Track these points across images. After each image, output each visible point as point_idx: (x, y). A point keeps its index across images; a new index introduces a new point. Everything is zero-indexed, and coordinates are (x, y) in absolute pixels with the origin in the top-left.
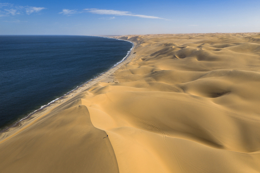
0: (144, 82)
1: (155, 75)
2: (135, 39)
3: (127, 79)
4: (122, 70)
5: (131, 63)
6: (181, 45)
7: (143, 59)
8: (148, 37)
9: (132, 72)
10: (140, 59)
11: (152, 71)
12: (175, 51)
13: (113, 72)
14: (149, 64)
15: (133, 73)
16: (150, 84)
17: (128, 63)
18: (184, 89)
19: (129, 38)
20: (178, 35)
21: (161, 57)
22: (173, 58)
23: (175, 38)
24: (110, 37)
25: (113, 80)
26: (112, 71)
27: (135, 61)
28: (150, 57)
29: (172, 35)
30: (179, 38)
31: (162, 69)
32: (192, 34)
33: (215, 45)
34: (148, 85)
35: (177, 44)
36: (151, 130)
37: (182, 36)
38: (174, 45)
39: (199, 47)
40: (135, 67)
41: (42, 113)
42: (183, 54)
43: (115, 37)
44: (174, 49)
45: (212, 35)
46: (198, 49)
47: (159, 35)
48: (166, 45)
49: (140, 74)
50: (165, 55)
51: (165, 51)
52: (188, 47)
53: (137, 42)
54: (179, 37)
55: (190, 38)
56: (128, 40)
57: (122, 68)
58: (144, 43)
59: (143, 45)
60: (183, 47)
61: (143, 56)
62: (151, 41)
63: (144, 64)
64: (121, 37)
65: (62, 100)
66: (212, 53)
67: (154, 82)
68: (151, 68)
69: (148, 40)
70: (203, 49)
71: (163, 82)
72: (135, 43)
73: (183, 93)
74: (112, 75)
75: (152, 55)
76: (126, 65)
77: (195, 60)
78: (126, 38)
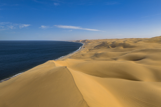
0: (90, 59)
1: (97, 55)
2: (84, 41)
3: (79, 58)
5: (82, 52)
6: (112, 42)
7: (90, 50)
9: (83, 55)
10: (88, 50)
11: (95, 54)
12: (109, 44)
14: (93, 51)
19: (80, 41)
21: (100, 48)
22: (107, 48)
23: (109, 40)
24: (69, 41)
26: (70, 55)
28: (93, 48)
34: (93, 60)
39: (123, 42)
40: (85, 53)
42: (114, 45)
43: (72, 41)
48: (103, 42)
49: (88, 56)
50: (103, 47)
51: (103, 45)
52: (117, 42)
53: (86, 43)
57: (77, 54)
59: (90, 43)
60: (114, 42)
62: (94, 42)
64: (75, 41)
66: (132, 44)
67: (97, 58)
69: (92, 41)
71: (101, 58)
72: (84, 44)
73: (115, 61)
74: (69, 57)
75: (95, 47)
76: (79, 53)
77: (122, 48)
78: (79, 41)
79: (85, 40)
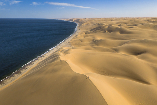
0: (89, 47)
1: (96, 42)
3: (79, 45)
4: (74, 40)
5: (79, 35)
6: (108, 24)
7: (86, 33)
8: (86, 19)
10: (84, 33)
11: (93, 40)
12: (105, 28)
13: (69, 41)
14: (90, 36)
15: (82, 41)
16: (94, 48)
17: (77, 35)
18: (117, 50)
19: (74, 20)
20: (103, 19)
21: (97, 32)
22: (104, 32)
23: (103, 20)
24: (62, 20)
25: (70, 45)
27: (81, 34)
28: (89, 32)
29: (100, 19)
30: (105, 21)
31: (100, 39)
32: (112, 18)
33: (128, 24)
34: (93, 48)
35: (106, 24)
36: (104, 75)
37: (106, 19)
38: (104, 25)
39: (119, 26)
40: (82, 38)
41: (32, 65)
42: (111, 30)
43: (65, 19)
44: (105, 27)
45: (125, 19)
46: (119, 27)
47: (92, 18)
48: (99, 24)
49: (86, 42)
50: (99, 30)
51: (99, 28)
52: (113, 26)
53: (79, 23)
54: (105, 19)
55: (112, 21)
56: (74, 21)
57: (74, 38)
58: (84, 23)
59: (84, 24)
60: (110, 26)
61: (85, 31)
62: (88, 22)
63: (87, 36)
64: (69, 19)
65: (42, 58)
66: (128, 30)
67: (96, 46)
68: (92, 38)
69: (86, 21)
70: (122, 27)
72: (78, 24)
73: (117, 53)
74: (68, 43)
75: (91, 30)
77: (118, 33)
78: (72, 20)
79: (79, 20)
